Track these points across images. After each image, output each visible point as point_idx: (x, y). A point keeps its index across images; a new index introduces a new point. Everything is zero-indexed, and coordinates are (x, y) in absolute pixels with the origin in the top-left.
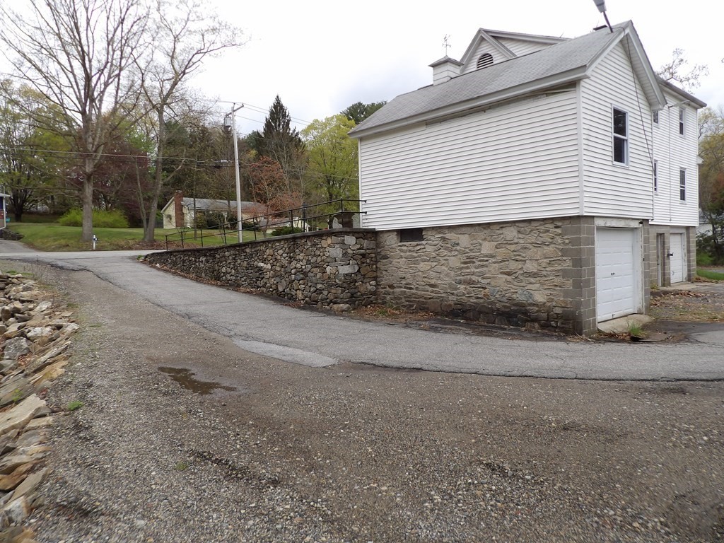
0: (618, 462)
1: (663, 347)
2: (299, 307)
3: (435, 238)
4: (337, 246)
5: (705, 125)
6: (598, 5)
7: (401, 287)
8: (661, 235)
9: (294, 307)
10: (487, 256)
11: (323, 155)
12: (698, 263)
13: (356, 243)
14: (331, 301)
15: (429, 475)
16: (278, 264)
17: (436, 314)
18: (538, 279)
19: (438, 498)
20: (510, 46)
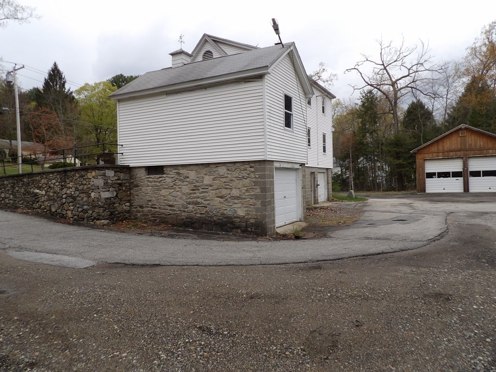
0: (281, 315)
1: (312, 242)
2: (69, 224)
3: (172, 173)
4: (99, 177)
5: (337, 109)
6: (275, 30)
7: (148, 207)
8: (313, 173)
9: (64, 223)
10: (207, 186)
11: (92, 110)
12: (333, 190)
13: (115, 175)
14: (95, 218)
15: (159, 340)
16: (51, 191)
17: (173, 225)
18: (240, 200)
19: (164, 356)
20: (224, 47)
